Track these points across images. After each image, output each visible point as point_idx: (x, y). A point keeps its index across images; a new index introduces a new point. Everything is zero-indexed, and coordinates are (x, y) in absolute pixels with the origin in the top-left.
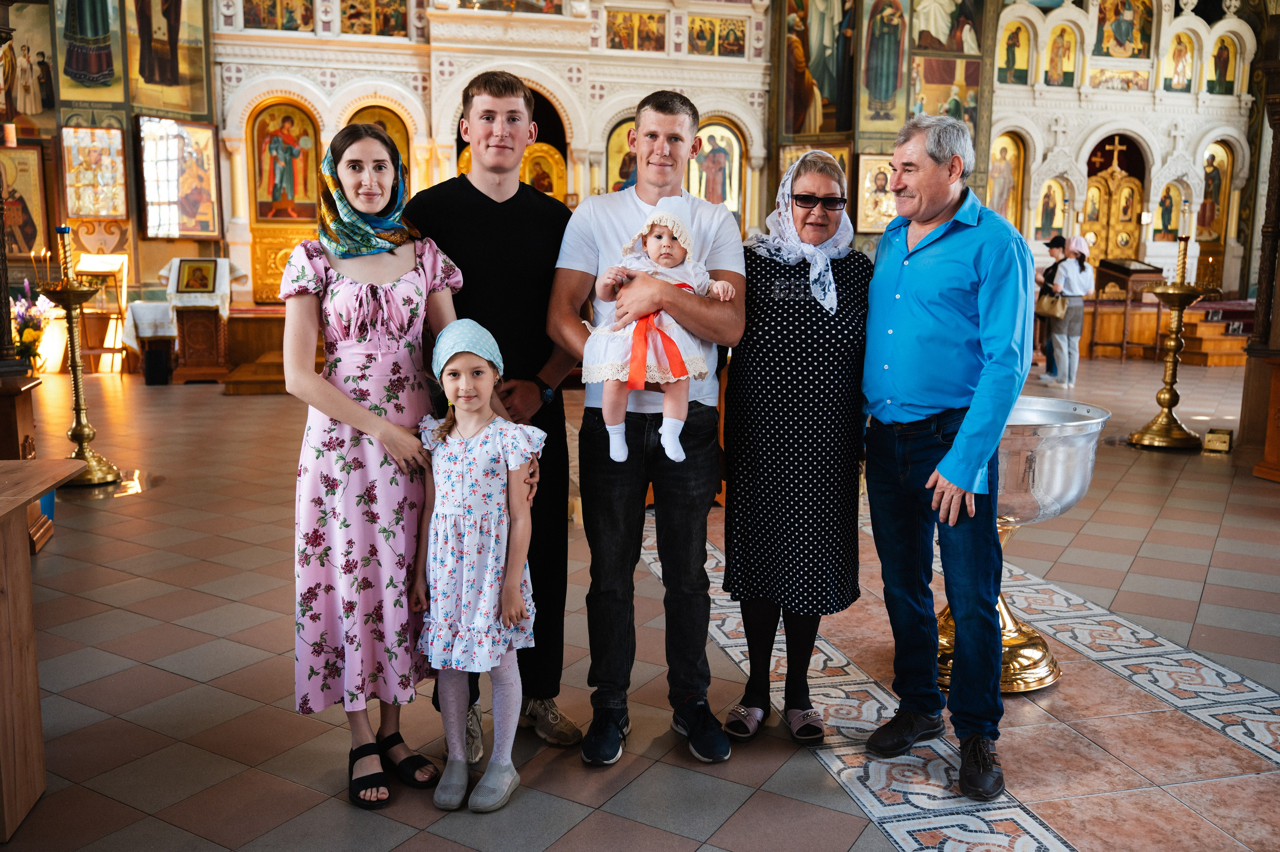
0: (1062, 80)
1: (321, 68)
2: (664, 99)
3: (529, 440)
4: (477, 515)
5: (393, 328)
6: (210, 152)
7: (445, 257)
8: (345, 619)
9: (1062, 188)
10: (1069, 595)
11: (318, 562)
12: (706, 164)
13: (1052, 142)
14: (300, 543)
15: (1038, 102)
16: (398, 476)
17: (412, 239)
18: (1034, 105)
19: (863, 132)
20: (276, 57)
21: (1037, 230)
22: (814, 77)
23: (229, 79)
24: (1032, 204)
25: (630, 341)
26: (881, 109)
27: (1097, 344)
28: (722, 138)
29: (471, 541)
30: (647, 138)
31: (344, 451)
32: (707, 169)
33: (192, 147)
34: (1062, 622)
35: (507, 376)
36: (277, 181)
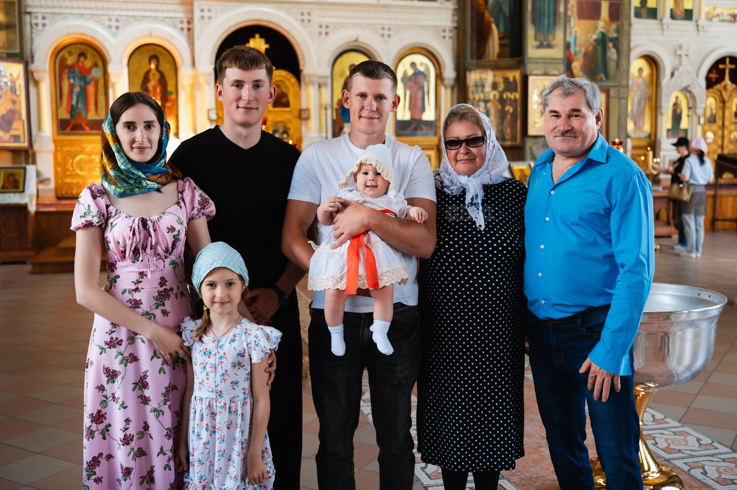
0: (683, 15)
1: (108, 15)
2: (371, 68)
3: (268, 338)
4: (226, 398)
5: (160, 250)
6: (21, 82)
7: (201, 192)
8: (123, 482)
9: (687, 98)
10: (700, 436)
11: (101, 436)
12: (409, 84)
13: (677, 62)
14: (87, 422)
15: (666, 33)
16: (165, 367)
17: (175, 179)
18: (663, 35)
19: (531, 59)
20: (73, 8)
21: (668, 130)
22: (492, 16)
23: (37, 25)
24: (664, 111)
25: (346, 256)
26: (545, 40)
27: (717, 220)
28: (422, 64)
29: (221, 419)
30: (359, 98)
31: (122, 348)
32: (411, 88)
33: (7, 78)
34: (695, 459)
35: (251, 286)
36: (74, 102)
